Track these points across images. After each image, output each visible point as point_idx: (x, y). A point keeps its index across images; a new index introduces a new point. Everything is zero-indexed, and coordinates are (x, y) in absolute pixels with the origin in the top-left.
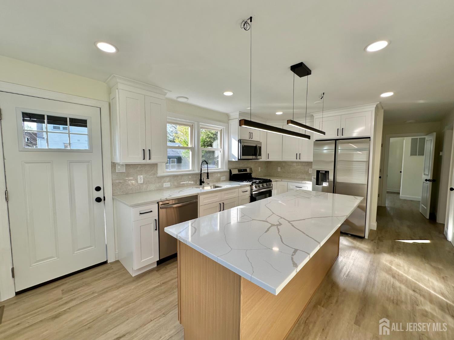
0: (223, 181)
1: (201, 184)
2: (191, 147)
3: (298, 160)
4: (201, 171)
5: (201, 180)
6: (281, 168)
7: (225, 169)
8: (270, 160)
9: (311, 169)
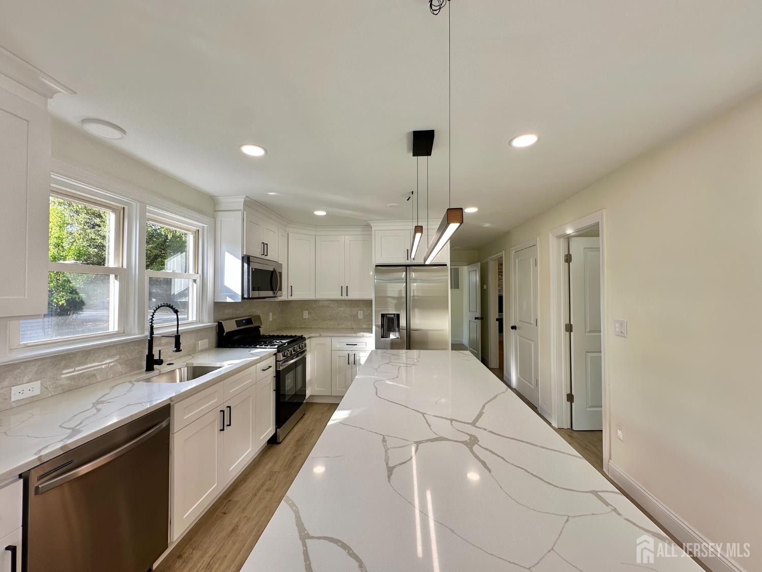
0: (202, 351)
1: (150, 368)
2: (116, 266)
3: (344, 297)
4: (152, 333)
5: (150, 356)
6: (309, 313)
7: (208, 322)
8: (294, 298)
9: (362, 312)
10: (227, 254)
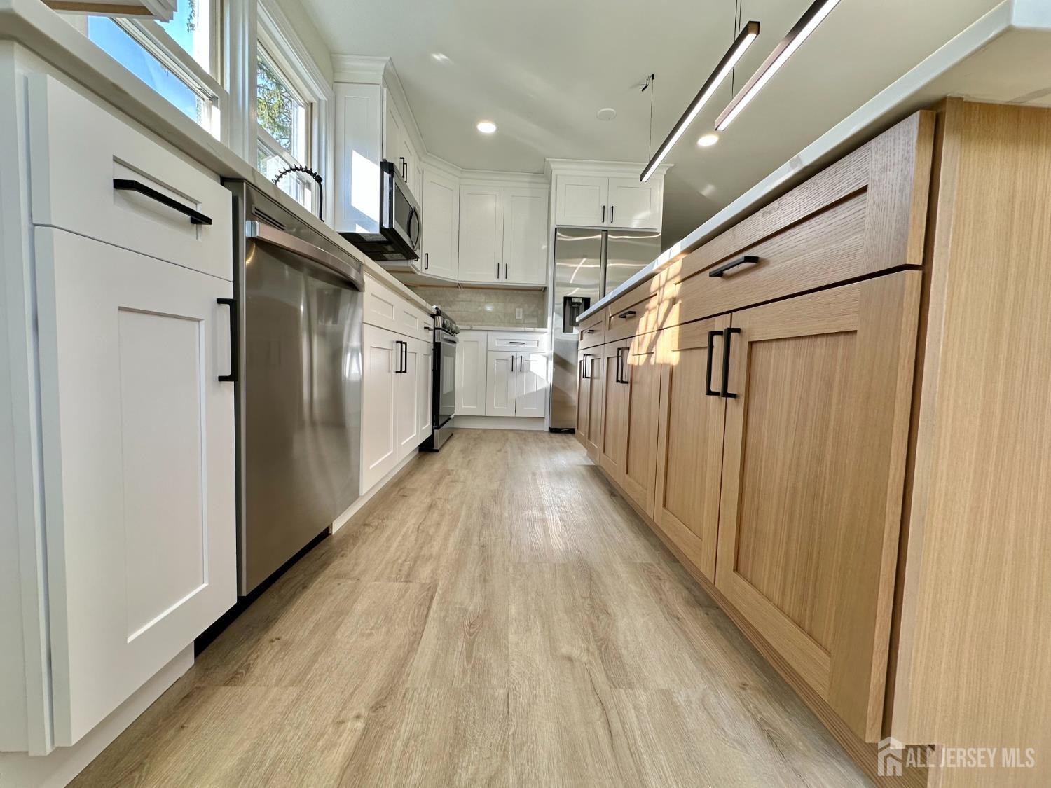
3: (502, 281)
8: (430, 273)
9: (521, 310)
10: (354, 153)
